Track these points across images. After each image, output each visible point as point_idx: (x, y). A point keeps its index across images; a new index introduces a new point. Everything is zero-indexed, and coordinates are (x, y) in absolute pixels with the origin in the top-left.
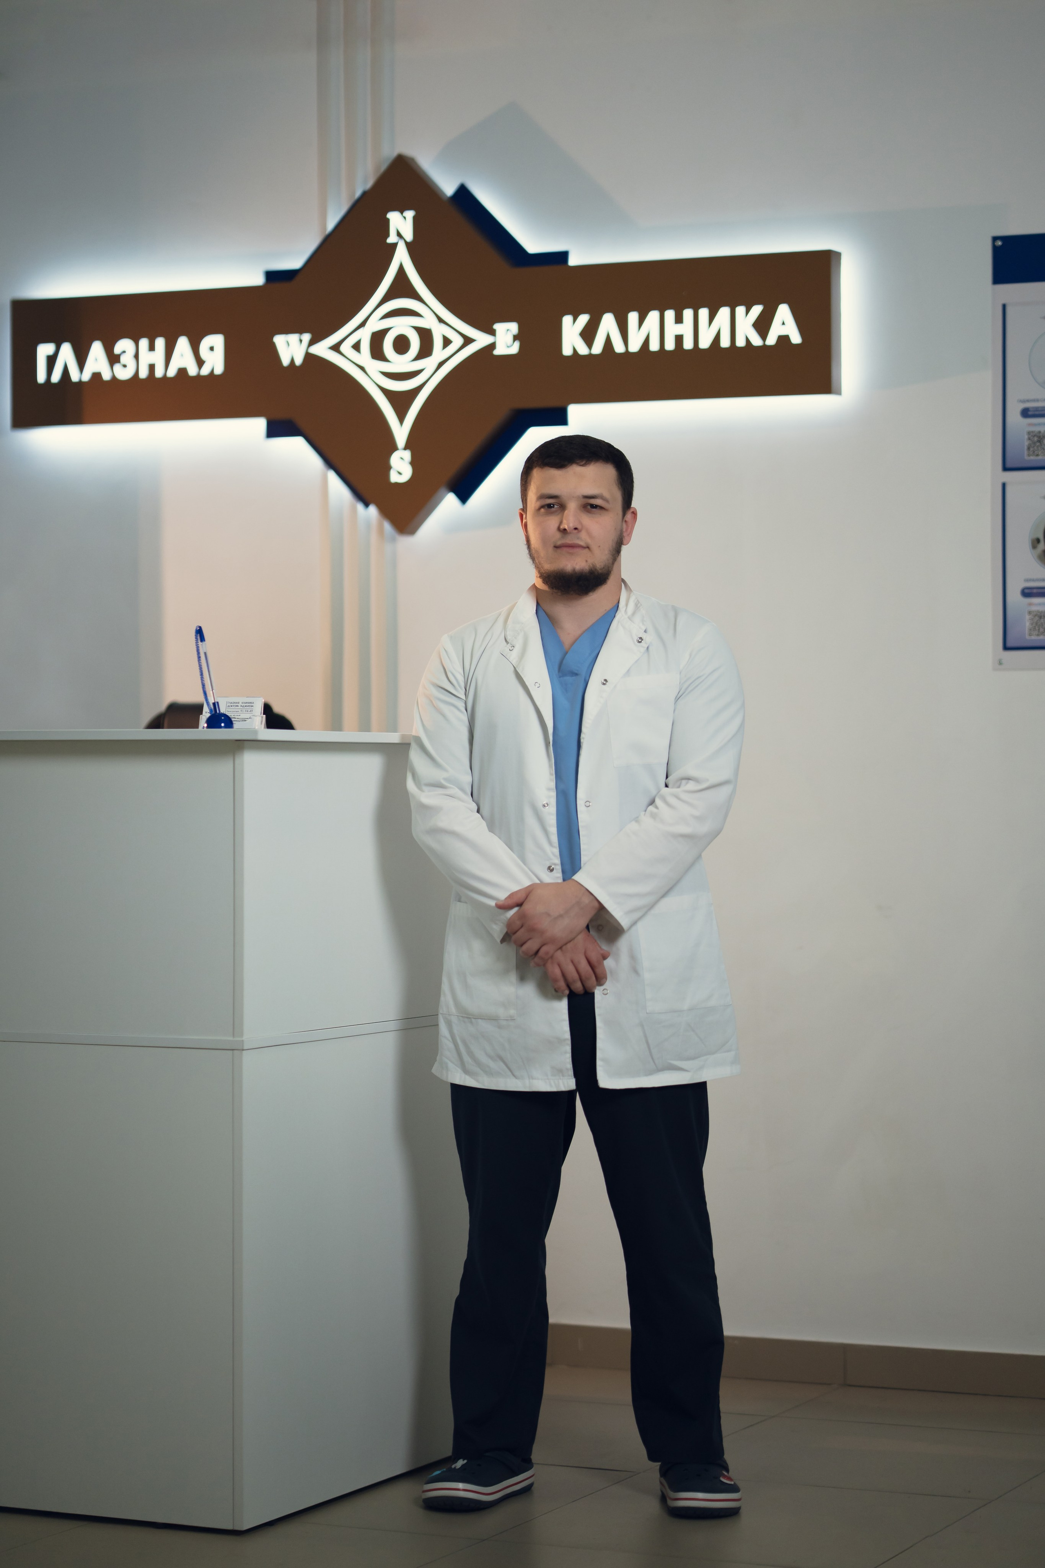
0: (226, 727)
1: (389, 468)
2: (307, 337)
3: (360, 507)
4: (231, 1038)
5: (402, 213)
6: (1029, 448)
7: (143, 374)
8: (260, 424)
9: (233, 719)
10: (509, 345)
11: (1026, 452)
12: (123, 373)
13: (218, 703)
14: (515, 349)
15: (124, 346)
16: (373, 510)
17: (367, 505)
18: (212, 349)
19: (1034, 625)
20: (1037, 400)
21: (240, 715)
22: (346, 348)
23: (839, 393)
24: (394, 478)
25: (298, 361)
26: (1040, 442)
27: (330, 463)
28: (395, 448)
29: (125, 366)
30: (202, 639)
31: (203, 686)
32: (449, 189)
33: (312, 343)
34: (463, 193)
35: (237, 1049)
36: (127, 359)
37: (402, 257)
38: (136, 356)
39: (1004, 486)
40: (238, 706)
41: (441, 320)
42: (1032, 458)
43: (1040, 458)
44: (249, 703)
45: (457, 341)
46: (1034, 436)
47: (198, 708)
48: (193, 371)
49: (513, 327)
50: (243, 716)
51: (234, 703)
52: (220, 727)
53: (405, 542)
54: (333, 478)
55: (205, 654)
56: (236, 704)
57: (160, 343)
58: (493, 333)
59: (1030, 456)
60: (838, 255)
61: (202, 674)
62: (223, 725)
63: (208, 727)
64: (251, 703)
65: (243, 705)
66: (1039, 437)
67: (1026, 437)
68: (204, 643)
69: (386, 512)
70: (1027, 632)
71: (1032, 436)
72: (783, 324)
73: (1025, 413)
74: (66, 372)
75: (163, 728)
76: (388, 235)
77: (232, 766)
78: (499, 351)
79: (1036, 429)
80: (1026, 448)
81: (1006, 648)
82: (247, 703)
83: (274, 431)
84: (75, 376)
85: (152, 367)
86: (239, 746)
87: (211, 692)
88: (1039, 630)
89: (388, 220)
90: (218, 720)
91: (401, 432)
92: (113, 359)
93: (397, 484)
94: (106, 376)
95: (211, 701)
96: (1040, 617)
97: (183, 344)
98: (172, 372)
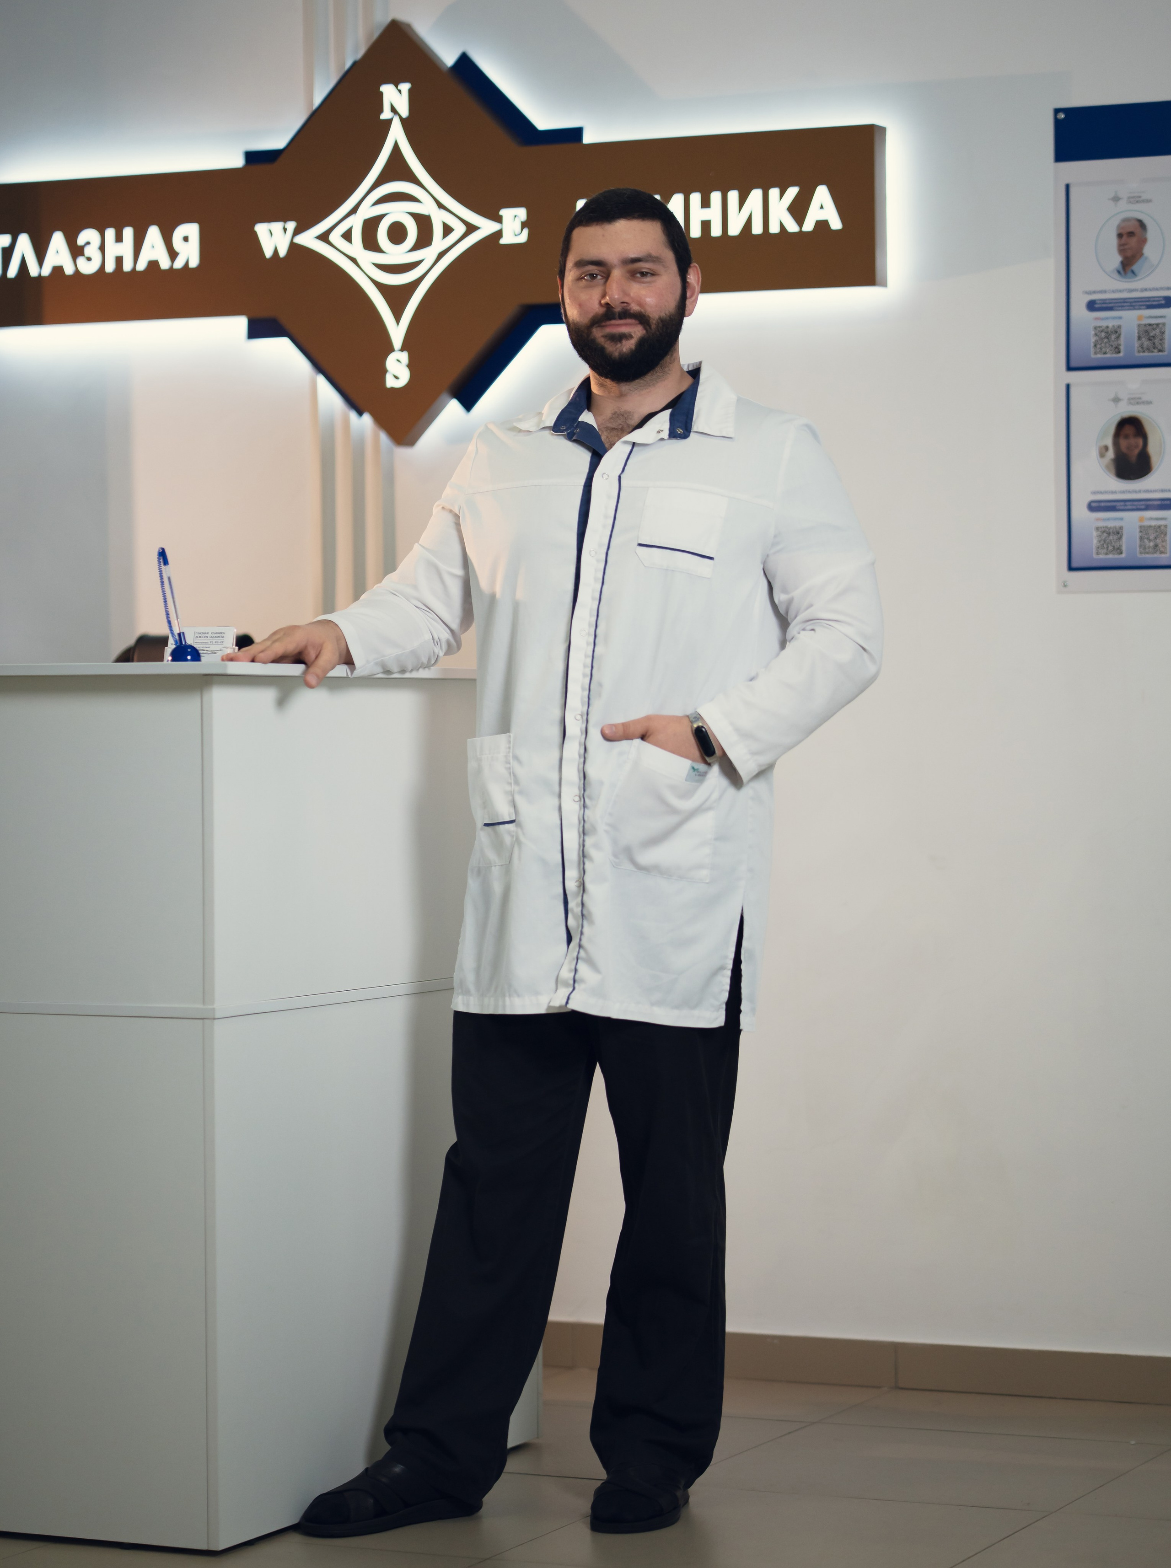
0: (193, 660)
1: (385, 371)
2: (291, 225)
3: (353, 415)
4: (201, 1006)
5: (397, 87)
6: (1095, 346)
7: (110, 267)
8: (240, 323)
9: (200, 652)
10: (516, 234)
11: (1092, 350)
12: (88, 268)
13: (183, 633)
14: (523, 238)
15: (88, 236)
16: (367, 418)
17: (360, 413)
18: (186, 239)
19: (1102, 542)
20: (1105, 292)
21: (209, 647)
22: (335, 237)
23: (884, 284)
24: (390, 382)
25: (282, 253)
26: (1108, 338)
27: (319, 367)
28: (392, 350)
29: (89, 259)
30: (166, 562)
31: (168, 614)
32: (449, 59)
33: (297, 232)
34: (465, 63)
35: (207, 1019)
36: (92, 251)
37: (397, 134)
38: (102, 248)
39: (1068, 387)
40: (207, 637)
41: (441, 206)
42: (1099, 356)
43: (1108, 355)
44: (219, 633)
45: (459, 229)
46: (1102, 331)
47: (164, 641)
48: (165, 264)
49: (521, 213)
50: (213, 648)
51: (203, 633)
52: (187, 660)
53: (403, 453)
54: (322, 382)
55: (169, 578)
56: (204, 635)
57: (128, 233)
58: (499, 219)
59: (1097, 354)
60: (883, 130)
61: (165, 601)
62: (189, 657)
63: (173, 660)
64: (221, 633)
65: (212, 635)
66: (1107, 333)
67: (1093, 332)
68: (167, 567)
69: (381, 421)
70: (1094, 551)
71: (1099, 331)
72: (822, 207)
73: (1092, 306)
74: (23, 264)
75: (132, 661)
76: (381, 111)
77: (199, 704)
78: (507, 239)
79: (1104, 324)
80: (1092, 344)
81: (1071, 568)
82: (217, 633)
83: (256, 331)
84: (34, 270)
85: (119, 260)
86: (207, 681)
87: (176, 621)
88: (1108, 547)
89: (381, 94)
90: (185, 652)
91: (397, 332)
92: (76, 251)
93: (393, 389)
94: (69, 270)
95: (176, 631)
96: (1109, 534)
97: (154, 234)
98: (141, 266)
